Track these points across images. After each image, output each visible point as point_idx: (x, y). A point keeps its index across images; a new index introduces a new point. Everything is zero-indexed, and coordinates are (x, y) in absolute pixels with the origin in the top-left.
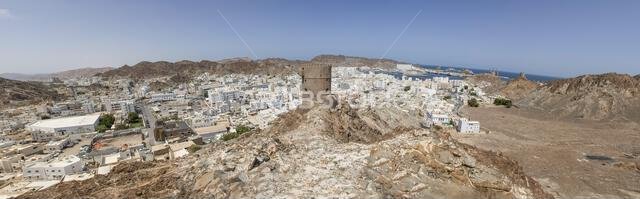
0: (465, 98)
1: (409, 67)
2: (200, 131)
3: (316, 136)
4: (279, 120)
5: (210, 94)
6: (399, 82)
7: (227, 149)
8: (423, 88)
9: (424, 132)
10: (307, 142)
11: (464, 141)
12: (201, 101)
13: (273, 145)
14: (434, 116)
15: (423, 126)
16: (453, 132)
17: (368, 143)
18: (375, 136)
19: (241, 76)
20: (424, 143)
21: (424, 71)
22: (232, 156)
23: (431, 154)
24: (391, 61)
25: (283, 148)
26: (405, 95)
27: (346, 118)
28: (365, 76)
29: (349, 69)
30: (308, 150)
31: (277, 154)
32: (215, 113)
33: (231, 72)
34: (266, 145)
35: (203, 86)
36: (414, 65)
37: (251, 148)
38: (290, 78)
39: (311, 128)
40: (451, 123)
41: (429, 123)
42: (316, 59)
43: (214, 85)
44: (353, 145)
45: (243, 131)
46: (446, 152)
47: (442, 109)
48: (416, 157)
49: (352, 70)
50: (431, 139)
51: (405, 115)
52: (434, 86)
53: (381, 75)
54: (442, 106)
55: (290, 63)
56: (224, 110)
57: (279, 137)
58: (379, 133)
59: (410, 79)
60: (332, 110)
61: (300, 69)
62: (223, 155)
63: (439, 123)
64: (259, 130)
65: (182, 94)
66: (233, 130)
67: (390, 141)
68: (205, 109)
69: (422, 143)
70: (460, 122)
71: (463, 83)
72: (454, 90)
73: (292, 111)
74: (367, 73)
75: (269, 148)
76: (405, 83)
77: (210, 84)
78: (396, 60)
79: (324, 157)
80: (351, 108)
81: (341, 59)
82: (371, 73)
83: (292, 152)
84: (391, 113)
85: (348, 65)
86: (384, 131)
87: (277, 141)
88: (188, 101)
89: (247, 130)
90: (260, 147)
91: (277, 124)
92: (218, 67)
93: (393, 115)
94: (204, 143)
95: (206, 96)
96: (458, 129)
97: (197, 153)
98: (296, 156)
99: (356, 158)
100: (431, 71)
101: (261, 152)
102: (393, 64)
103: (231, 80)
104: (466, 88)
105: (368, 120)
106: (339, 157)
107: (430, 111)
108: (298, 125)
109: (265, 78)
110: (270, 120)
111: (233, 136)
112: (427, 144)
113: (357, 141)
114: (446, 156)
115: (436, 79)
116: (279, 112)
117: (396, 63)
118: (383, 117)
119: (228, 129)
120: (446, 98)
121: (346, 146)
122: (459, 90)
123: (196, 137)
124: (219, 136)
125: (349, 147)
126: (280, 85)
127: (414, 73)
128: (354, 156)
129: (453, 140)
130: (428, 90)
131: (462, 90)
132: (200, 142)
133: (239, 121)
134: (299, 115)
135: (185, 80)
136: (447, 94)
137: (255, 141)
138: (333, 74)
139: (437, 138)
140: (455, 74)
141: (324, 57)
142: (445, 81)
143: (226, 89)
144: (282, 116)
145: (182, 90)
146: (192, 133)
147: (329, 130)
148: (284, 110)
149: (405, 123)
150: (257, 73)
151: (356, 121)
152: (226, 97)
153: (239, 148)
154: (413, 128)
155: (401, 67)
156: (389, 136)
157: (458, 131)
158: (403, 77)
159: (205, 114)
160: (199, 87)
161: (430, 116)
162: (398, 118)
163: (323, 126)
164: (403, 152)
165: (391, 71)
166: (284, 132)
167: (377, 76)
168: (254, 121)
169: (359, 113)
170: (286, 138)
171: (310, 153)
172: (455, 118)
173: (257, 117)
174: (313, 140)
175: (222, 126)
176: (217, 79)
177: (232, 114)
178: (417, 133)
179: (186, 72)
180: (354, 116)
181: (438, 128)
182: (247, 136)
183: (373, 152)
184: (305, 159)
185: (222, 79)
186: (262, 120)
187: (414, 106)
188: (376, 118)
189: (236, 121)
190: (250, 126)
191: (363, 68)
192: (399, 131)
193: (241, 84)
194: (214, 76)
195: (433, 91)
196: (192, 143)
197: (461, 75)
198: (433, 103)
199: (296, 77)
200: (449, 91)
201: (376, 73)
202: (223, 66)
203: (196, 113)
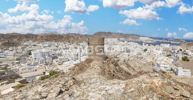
0: (180, 56)
1: (146, 38)
2: (24, 76)
3: (95, 76)
4: (75, 67)
5: (32, 53)
6: (141, 47)
7: (43, 85)
8: (154, 50)
9: (156, 75)
10: (91, 79)
11: (180, 81)
12: (26, 57)
13: (71, 81)
14: (161, 65)
15: (155, 71)
16: (173, 75)
17: (124, 80)
18: (128, 76)
19: (53, 43)
20: (156, 81)
21: (155, 41)
22: (46, 89)
23: (160, 87)
24: (136, 35)
25: (77, 82)
26: (144, 54)
27: (112, 66)
28: (122, 43)
29: (113, 39)
30: (91, 84)
31: (74, 87)
32: (35, 64)
33: (47, 40)
34: (67, 82)
35: (28, 49)
36: (150, 38)
37: (58, 83)
38: (82, 44)
39: (93, 71)
40: (172, 70)
41: (158, 69)
42: (95, 34)
43: (36, 47)
44: (116, 81)
45: (53, 74)
46: (170, 87)
47: (166, 62)
48: (151, 89)
49: (115, 40)
50: (159, 79)
51: (145, 65)
52: (161, 49)
53: (131, 43)
54: (166, 60)
55: (81, 36)
56: (42, 62)
57: (75, 77)
58: (130, 74)
59: (147, 45)
60: (105, 62)
61: (87, 39)
62: (40, 88)
63: (164, 70)
64: (64, 73)
65: (12, 53)
66: (47, 74)
67: (136, 79)
68: (29, 62)
69: (154, 81)
70: (177, 70)
71: (179, 48)
72: (173, 51)
73: (82, 62)
74: (124, 41)
75: (69, 83)
76: (144, 47)
77: (33, 48)
78: (139, 35)
79: (100, 87)
80: (114, 61)
81: (109, 34)
82: (126, 42)
83: (82, 85)
84: (137, 63)
85: (113, 37)
86: (133, 73)
87: (74, 79)
88: (16, 58)
89: (56, 73)
90: (63, 83)
91: (74, 69)
92: (38, 38)
93: (138, 65)
94: (27, 83)
95: (30, 54)
96: (176, 74)
97: (20, 89)
98: (84, 87)
99: (117, 88)
100: (159, 41)
101: (64, 85)
102: (137, 37)
103: (47, 45)
104: (181, 50)
105: (124, 67)
106: (108, 87)
107: (159, 63)
108: (85, 70)
109: (67, 44)
110: (70, 67)
111: (47, 77)
112: (157, 81)
113: (118, 79)
114: (170, 89)
115: (162, 45)
116: (75, 63)
117: (139, 36)
118: (132, 65)
119: (44, 73)
120: (168, 56)
121: (112, 81)
122: (176, 51)
123: (21, 79)
124: (38, 77)
125: (114, 82)
126: (76, 48)
127: (150, 42)
128: (116, 87)
129: (173, 80)
130: (158, 52)
131: (178, 51)
132: (24, 82)
133: (51, 68)
134: (86, 64)
135: (14, 45)
136: (169, 53)
137: (61, 79)
138: (105, 42)
139: (164, 78)
140: (174, 42)
141: (100, 33)
142: (168, 46)
143: (44, 50)
144: (77, 65)
145: (12, 50)
146: (18, 77)
147: (103, 73)
148: (78, 62)
149: (145, 69)
150: (63, 41)
151: (117, 68)
152: (43, 55)
153: (51, 84)
154: (149, 72)
155: (142, 39)
156: (135, 76)
157: (176, 75)
158: (143, 44)
159: (29, 65)
160: (25, 49)
161: (158, 65)
162: (140, 66)
163: (99, 70)
164: (144, 85)
165: (136, 40)
166: (78, 74)
167: (129, 43)
168: (60, 68)
169: (119, 63)
170: (79, 77)
171: (92, 86)
172: (174, 67)
173: (62, 66)
174: (94, 78)
175: (40, 72)
176: (38, 45)
177: (47, 64)
178: (151, 75)
179: (15, 40)
180: (116, 65)
181: (164, 72)
182: (56, 77)
183: (127, 85)
184: (89, 89)
185: (41, 45)
186: (65, 67)
187: (149, 60)
188: (128, 66)
189: (49, 68)
190: (58, 71)
191: (121, 39)
192: (141, 73)
193: (53, 47)
194: (35, 43)
195: (160, 52)
196: (19, 83)
197: (178, 43)
198: (161, 59)
199: (85, 44)
200: (170, 52)
201: (128, 42)
202: (42, 37)
203: (22, 65)
